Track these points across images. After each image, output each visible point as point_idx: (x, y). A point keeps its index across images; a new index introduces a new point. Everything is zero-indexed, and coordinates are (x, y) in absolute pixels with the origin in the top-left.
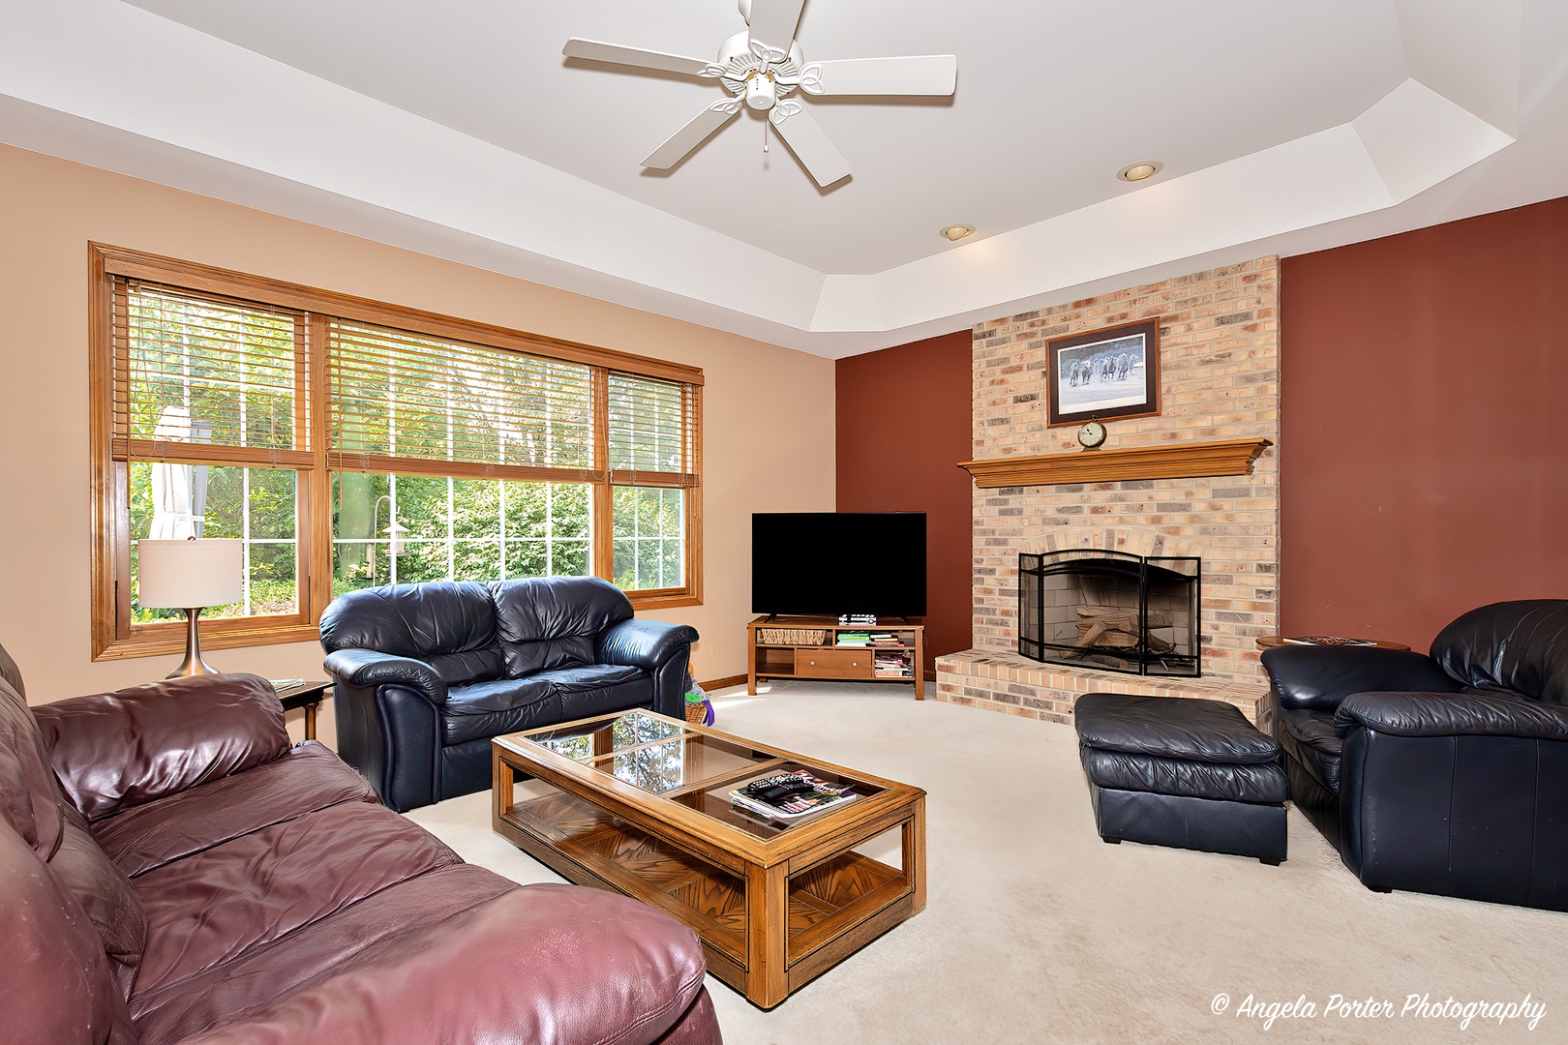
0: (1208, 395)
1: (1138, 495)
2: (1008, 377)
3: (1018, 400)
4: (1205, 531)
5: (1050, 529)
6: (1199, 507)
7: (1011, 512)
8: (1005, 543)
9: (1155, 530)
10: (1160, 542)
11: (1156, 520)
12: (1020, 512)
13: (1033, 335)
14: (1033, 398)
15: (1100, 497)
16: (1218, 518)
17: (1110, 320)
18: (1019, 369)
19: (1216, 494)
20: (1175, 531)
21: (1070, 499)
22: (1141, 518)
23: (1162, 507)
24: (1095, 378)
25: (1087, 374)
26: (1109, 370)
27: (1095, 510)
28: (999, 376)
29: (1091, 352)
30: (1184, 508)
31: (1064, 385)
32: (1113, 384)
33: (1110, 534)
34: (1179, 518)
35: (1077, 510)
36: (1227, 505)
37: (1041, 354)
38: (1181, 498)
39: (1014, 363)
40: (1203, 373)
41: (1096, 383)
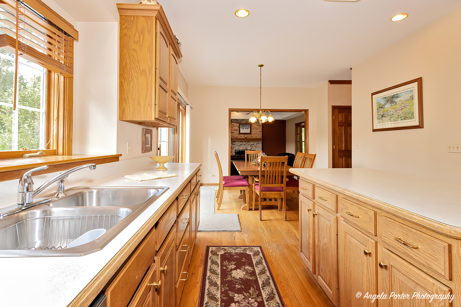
0: (256, 133)
1: (249, 143)
2: (234, 127)
3: (235, 130)
4: (256, 147)
5: (239, 147)
6: (255, 145)
7: (234, 145)
8: (233, 149)
9: (251, 147)
10: (251, 148)
11: (251, 146)
12: (235, 144)
13: (237, 122)
14: (237, 130)
15: (245, 143)
16: (257, 146)
17: (246, 122)
18: (235, 126)
19: (257, 143)
20: (253, 147)
21: (241, 143)
22: (249, 146)
23: (251, 145)
24: (244, 129)
25: (243, 128)
26: (246, 128)
27: (244, 145)
28: (232, 127)
29: (244, 126)
30: (254, 145)
31: (241, 129)
32: (246, 130)
33: (246, 147)
34: (253, 146)
35: (242, 144)
36: (257, 144)
37: (238, 125)
38: (253, 143)
39: (234, 125)
40: (255, 130)
41: (245, 129)
